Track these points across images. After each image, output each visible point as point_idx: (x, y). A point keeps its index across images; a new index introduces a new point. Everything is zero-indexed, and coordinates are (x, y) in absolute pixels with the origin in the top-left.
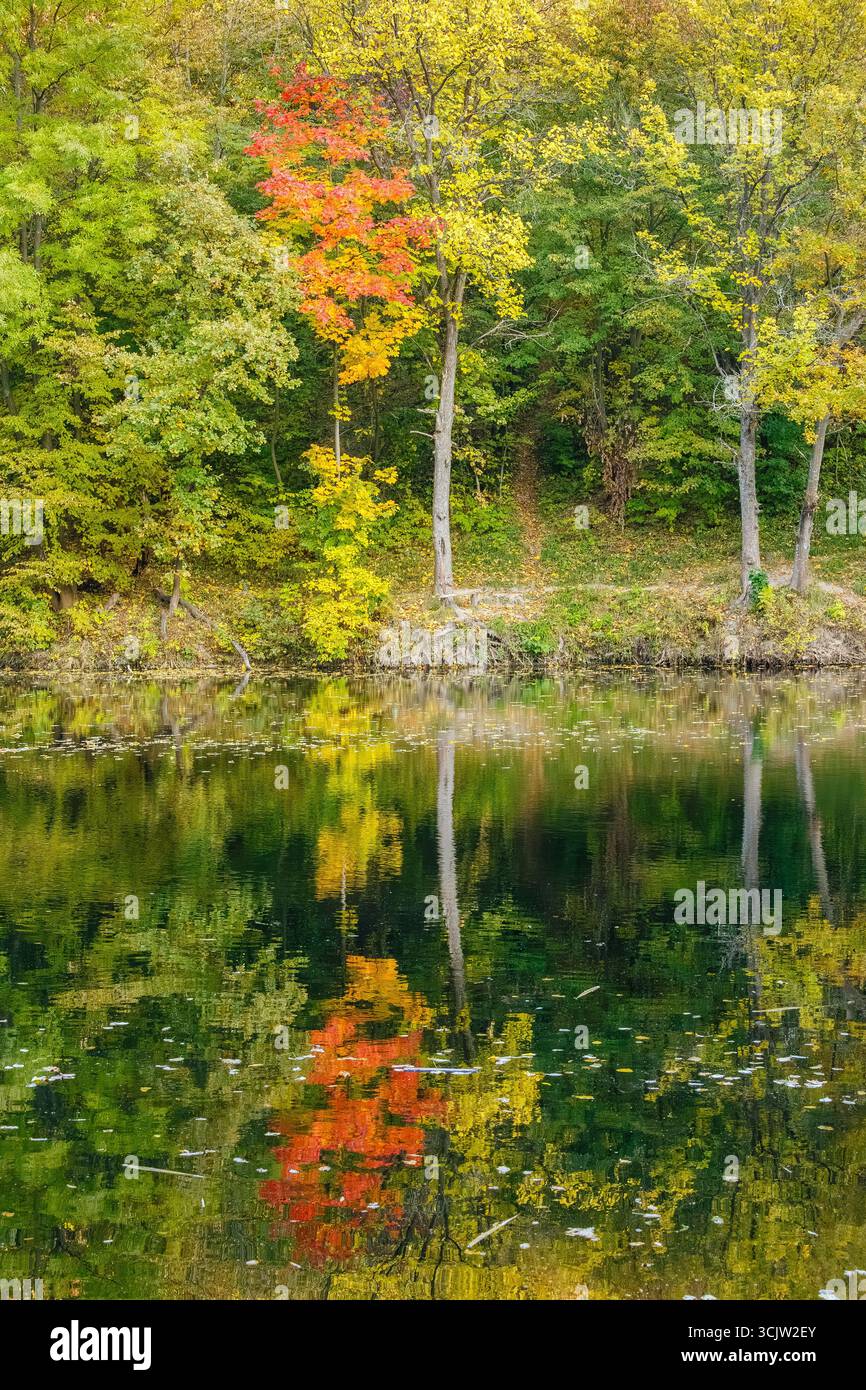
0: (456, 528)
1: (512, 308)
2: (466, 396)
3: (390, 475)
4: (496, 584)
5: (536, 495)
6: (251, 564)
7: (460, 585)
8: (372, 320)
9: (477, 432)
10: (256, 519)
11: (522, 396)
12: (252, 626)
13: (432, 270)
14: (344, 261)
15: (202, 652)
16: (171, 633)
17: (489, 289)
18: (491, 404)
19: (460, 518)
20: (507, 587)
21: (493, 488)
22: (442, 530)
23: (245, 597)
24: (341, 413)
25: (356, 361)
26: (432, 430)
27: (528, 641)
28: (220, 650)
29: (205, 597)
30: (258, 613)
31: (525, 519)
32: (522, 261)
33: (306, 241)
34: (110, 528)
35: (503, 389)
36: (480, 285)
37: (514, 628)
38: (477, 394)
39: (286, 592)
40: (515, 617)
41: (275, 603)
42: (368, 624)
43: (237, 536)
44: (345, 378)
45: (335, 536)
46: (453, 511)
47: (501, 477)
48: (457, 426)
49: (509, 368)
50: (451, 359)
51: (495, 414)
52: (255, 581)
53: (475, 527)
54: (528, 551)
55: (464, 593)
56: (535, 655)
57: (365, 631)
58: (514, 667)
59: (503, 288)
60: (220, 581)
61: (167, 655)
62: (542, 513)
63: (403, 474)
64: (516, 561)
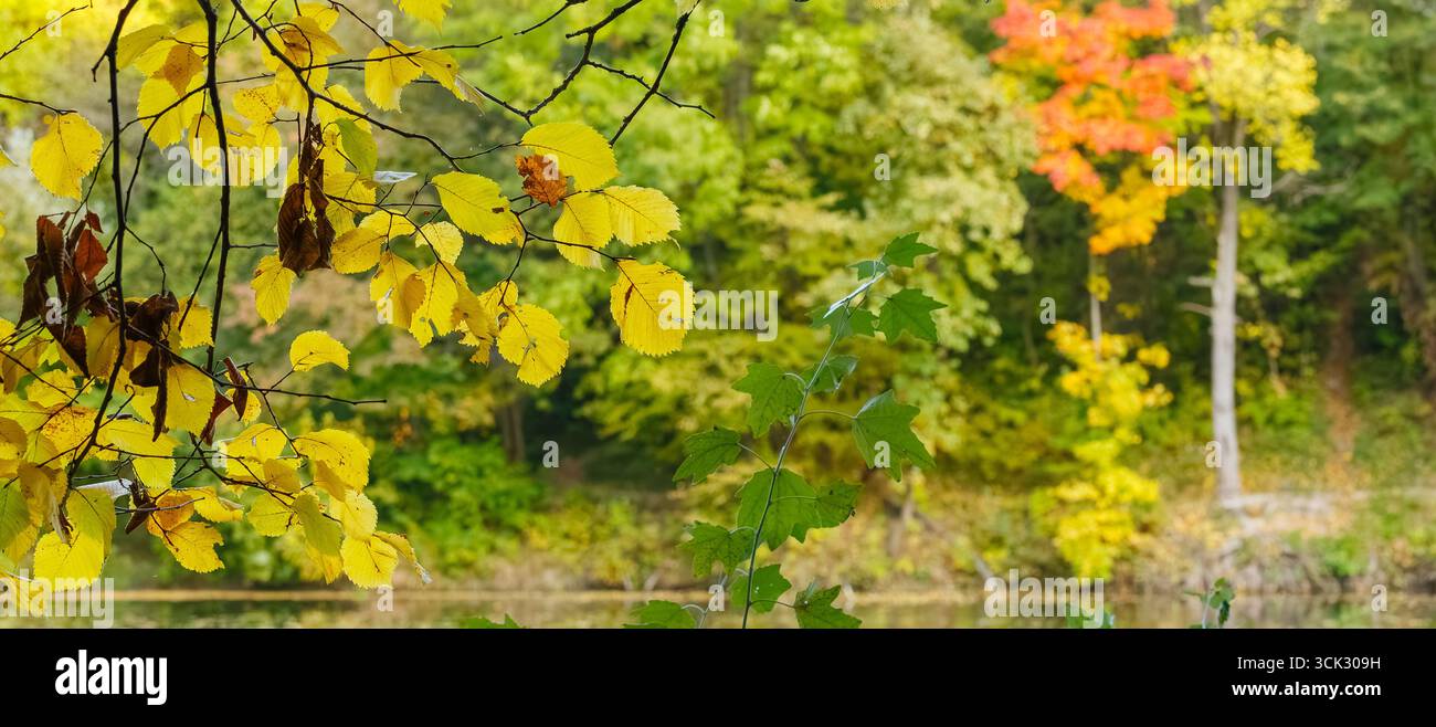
0: (1243, 423)
1: (1300, 157)
2: (1251, 262)
3: (1159, 356)
4: (1295, 489)
5: (1350, 377)
6: (1000, 467)
7: (1252, 491)
8: (1131, 175)
9: (1266, 305)
10: (1005, 413)
11: (1320, 262)
12: (998, 542)
13: (1203, 116)
14: (1094, 108)
15: (938, 572)
16: (904, 550)
17: (1272, 133)
18: (1280, 272)
19: (1250, 408)
20: (1308, 493)
21: (1295, 372)
22: (1224, 423)
23: (991, 506)
24: (1099, 287)
25: (1112, 223)
26: (1209, 303)
27: (1333, 558)
28: (960, 571)
29: (946, 506)
30: (1005, 527)
31: (1336, 409)
32: (1306, 104)
33: (1050, 85)
34: (832, 426)
35: (1297, 253)
36: (1259, 131)
37: (1313, 542)
38: (1264, 260)
39: (1039, 500)
40: (1313, 530)
41: (1026, 513)
42: (1137, 539)
43: (986, 435)
44: (1100, 245)
45: (1086, 433)
46: (1238, 400)
47: (1304, 358)
48: (1240, 300)
49: (1304, 228)
50: (1230, 219)
51: (1289, 284)
52: (1006, 486)
53: (1270, 420)
54: (1335, 450)
55: (1254, 501)
56: (1341, 578)
57: (1134, 549)
58: (1316, 590)
59: (1286, 132)
60: (965, 487)
61: (898, 577)
62: (1355, 401)
63: (1176, 357)
64: (1321, 461)
